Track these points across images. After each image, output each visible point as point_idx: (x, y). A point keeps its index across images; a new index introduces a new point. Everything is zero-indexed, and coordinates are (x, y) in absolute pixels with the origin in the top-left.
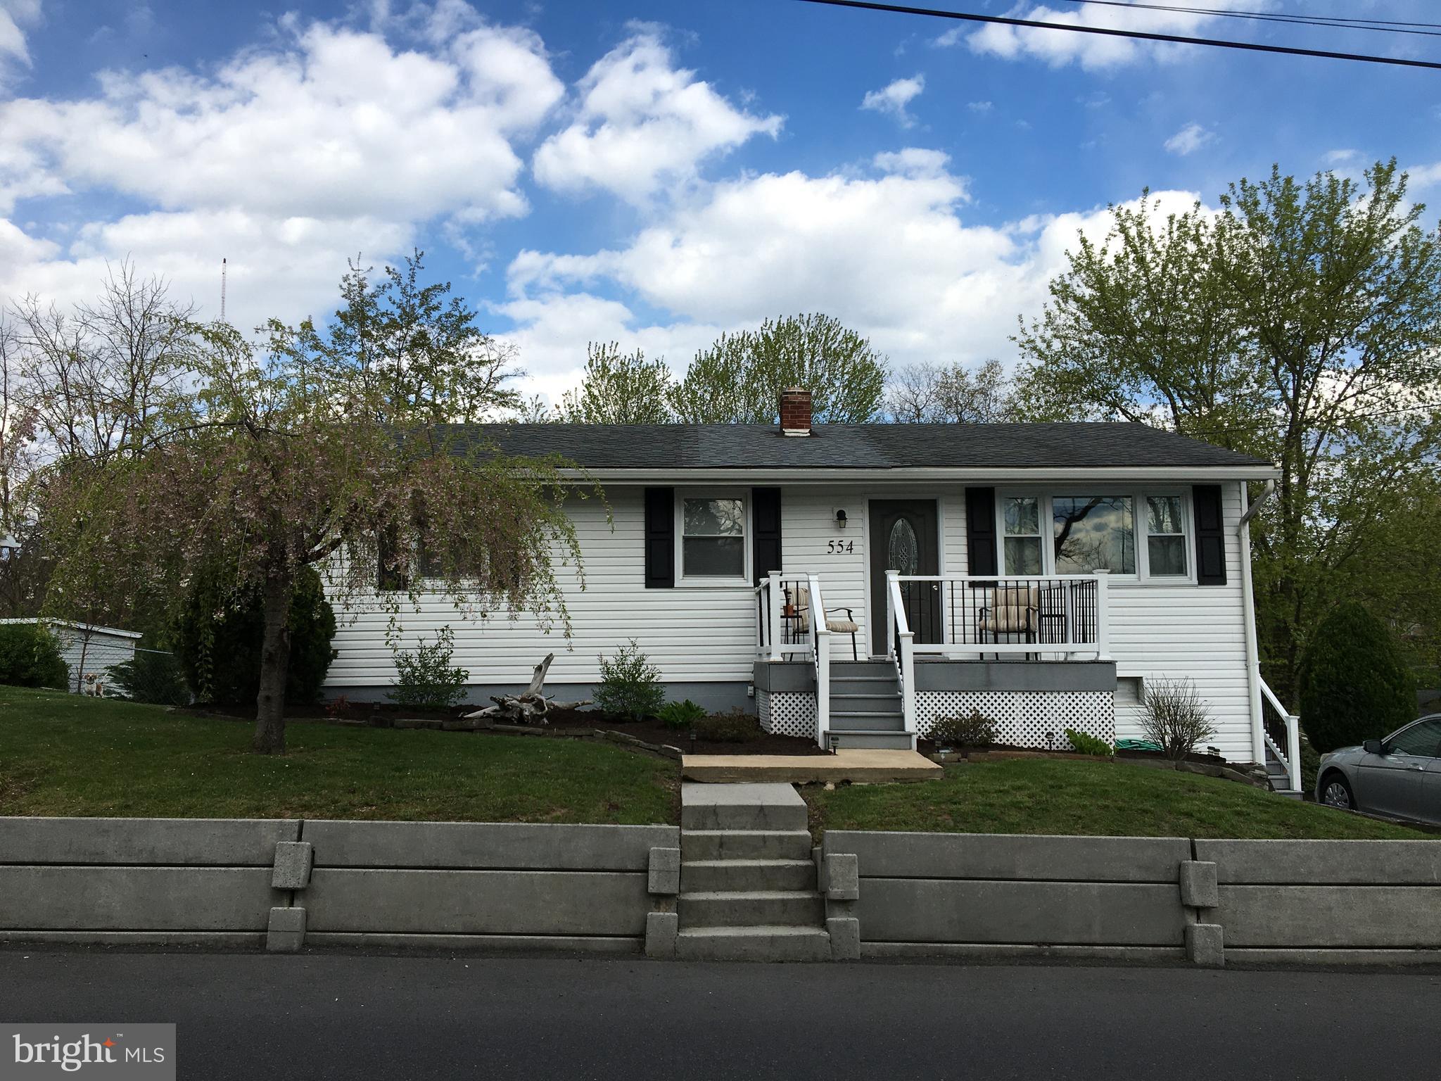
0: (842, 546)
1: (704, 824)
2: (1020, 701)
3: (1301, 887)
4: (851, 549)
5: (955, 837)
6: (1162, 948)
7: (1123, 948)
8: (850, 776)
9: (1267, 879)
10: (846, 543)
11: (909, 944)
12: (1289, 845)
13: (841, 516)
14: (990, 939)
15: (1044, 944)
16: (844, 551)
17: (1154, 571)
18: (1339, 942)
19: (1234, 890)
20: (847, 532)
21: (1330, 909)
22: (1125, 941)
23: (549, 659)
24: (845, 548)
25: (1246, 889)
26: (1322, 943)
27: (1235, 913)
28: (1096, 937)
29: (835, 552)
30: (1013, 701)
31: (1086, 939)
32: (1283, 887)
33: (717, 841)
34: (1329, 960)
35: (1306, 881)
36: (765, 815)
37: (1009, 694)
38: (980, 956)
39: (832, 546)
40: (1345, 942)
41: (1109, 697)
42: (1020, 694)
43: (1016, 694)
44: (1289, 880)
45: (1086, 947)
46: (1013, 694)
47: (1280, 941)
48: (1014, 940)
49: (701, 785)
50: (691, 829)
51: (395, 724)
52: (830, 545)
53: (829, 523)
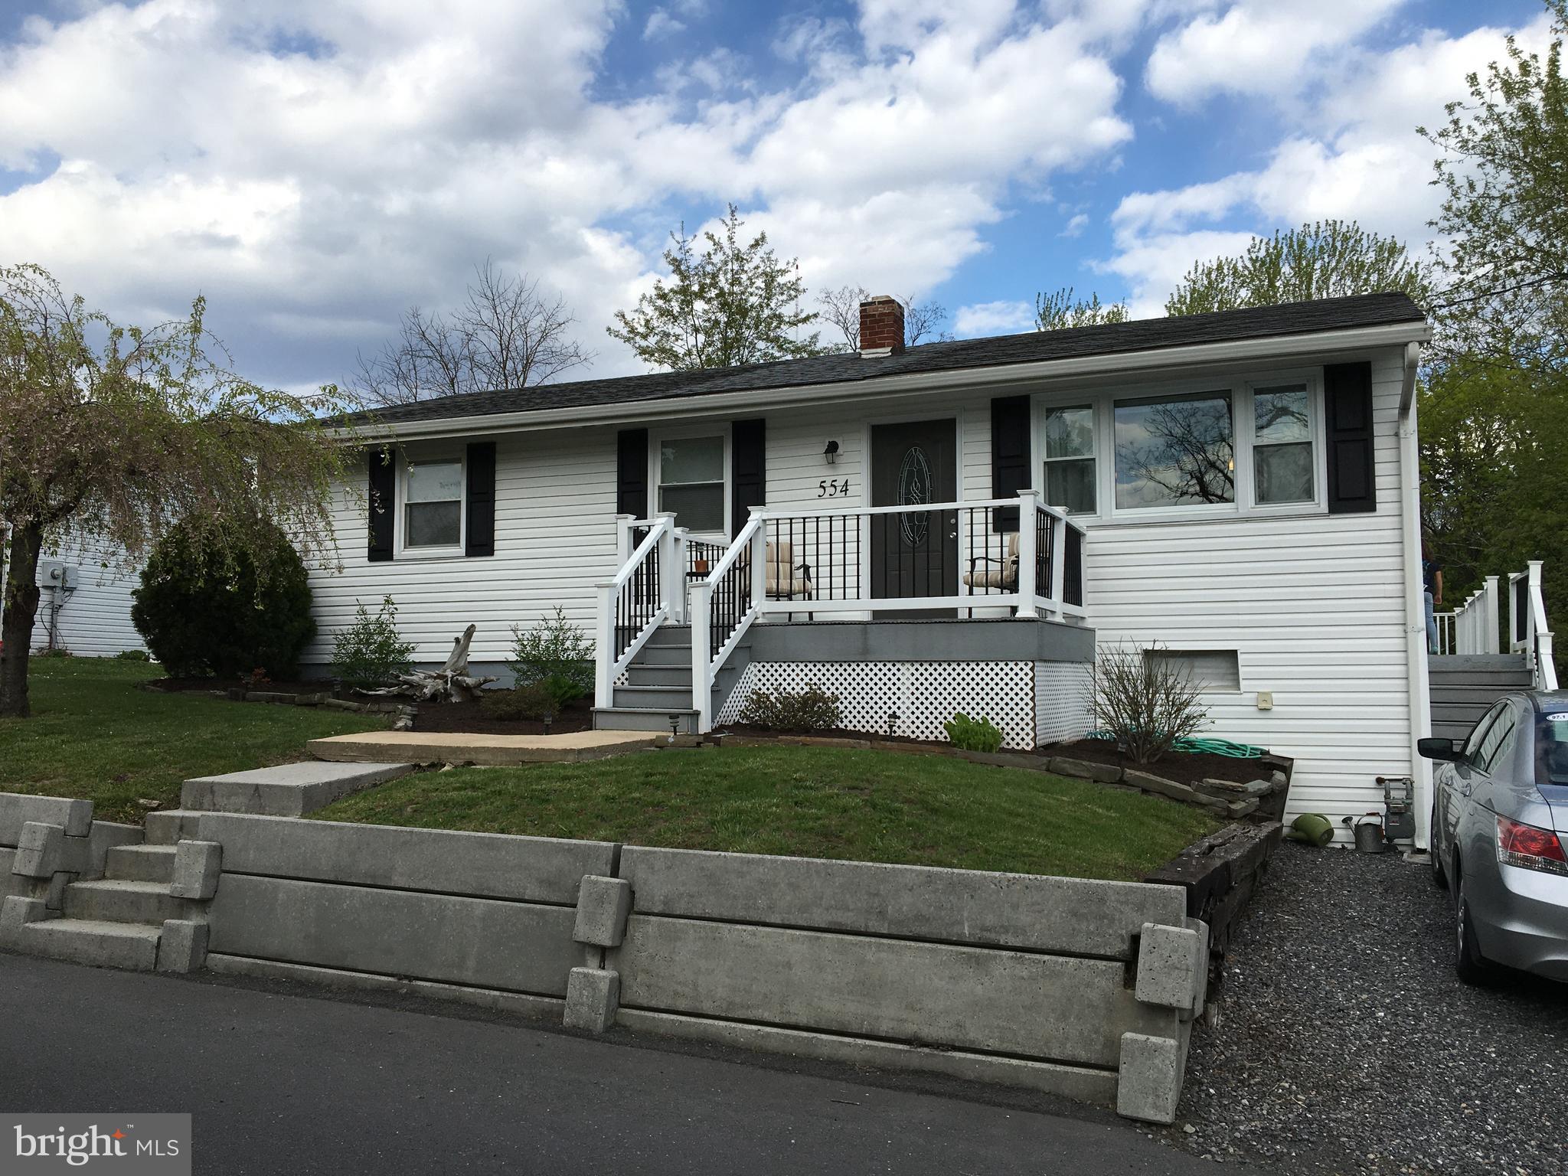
0: (835, 487)
1: (201, 804)
2: (908, 674)
3: (753, 928)
4: (847, 490)
5: (332, 827)
6: (547, 1000)
7: (497, 993)
8: (473, 757)
9: (709, 911)
10: (840, 483)
11: (259, 961)
12: (749, 862)
13: (832, 448)
14: (346, 964)
15: (407, 977)
16: (838, 494)
17: (1262, 497)
18: (793, 1020)
19: (660, 924)
20: (843, 469)
21: (788, 965)
22: (502, 983)
23: (470, 632)
24: (839, 489)
25: (674, 924)
26: (767, 1016)
27: (653, 958)
28: (468, 976)
29: (827, 495)
30: (899, 675)
31: (455, 975)
32: (728, 926)
33: (178, 821)
34: (772, 1045)
35: (763, 920)
36: (259, 796)
37: (894, 665)
38: (329, 986)
39: (824, 488)
40: (803, 1020)
41: (1027, 669)
42: (908, 665)
43: (903, 665)
44: (740, 914)
45: (454, 987)
46: (898, 665)
47: (707, 1007)
48: (372, 969)
49: (324, 763)
50: (188, 809)
51: (247, 696)
52: (821, 486)
53: (821, 458)
